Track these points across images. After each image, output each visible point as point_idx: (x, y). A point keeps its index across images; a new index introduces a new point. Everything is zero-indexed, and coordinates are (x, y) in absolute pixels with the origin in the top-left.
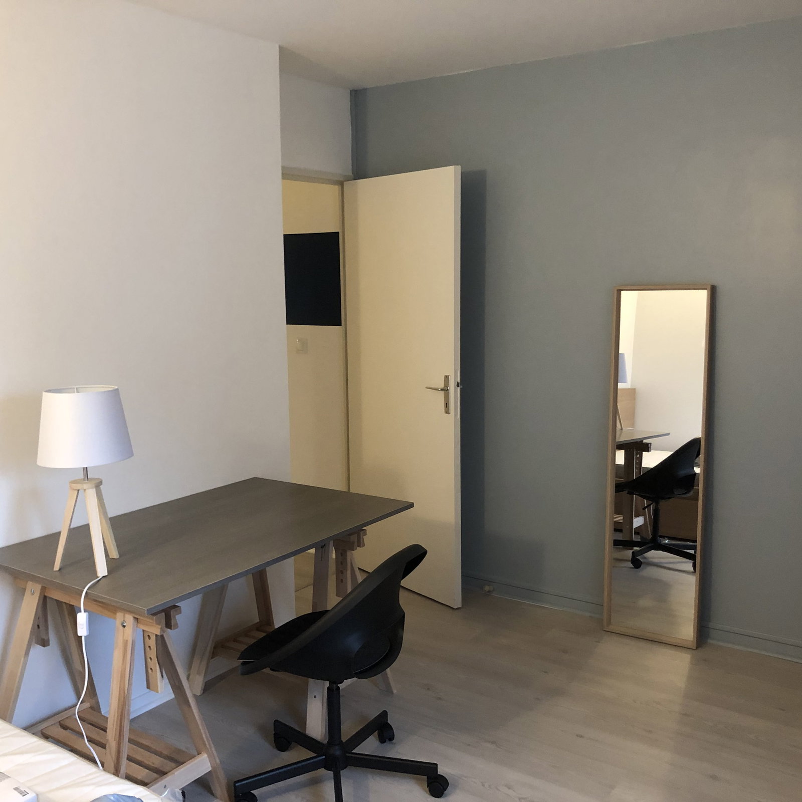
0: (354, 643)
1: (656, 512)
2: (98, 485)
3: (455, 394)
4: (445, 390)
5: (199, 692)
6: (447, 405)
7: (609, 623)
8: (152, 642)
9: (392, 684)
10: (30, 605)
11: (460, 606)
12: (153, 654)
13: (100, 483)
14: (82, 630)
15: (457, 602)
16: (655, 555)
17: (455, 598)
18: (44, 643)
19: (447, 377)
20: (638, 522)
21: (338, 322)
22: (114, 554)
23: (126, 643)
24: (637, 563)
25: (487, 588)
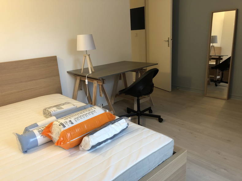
0: (141, 88)
1: (222, 74)
2: (89, 55)
3: (170, 42)
4: (168, 41)
5: (113, 104)
6: (169, 45)
7: (206, 94)
8: (101, 87)
9: (153, 103)
10: (78, 81)
11: (171, 91)
12: (101, 89)
13: (90, 55)
14: (87, 83)
15: (170, 90)
16: (221, 84)
17: (170, 89)
18: (81, 90)
19: (169, 38)
20: (218, 77)
21: (144, 28)
22: (93, 71)
23: (95, 86)
24: (216, 85)
25: (177, 88)
